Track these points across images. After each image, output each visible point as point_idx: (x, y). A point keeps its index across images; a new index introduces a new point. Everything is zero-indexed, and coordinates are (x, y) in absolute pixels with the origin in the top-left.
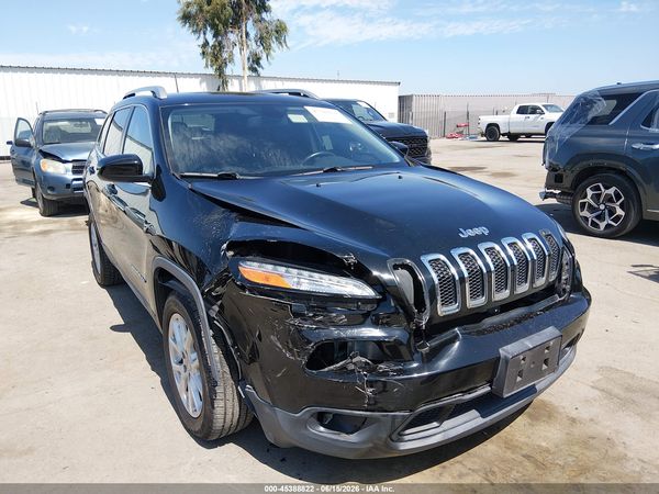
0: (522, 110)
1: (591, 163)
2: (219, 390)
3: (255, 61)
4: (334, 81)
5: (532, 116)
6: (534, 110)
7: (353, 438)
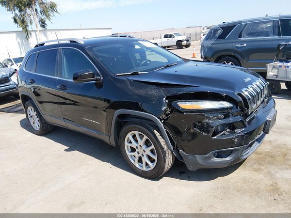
0: (166, 36)
1: (221, 54)
2: (167, 155)
3: (43, 24)
4: (79, 29)
5: (170, 39)
6: (171, 36)
7: (228, 159)
